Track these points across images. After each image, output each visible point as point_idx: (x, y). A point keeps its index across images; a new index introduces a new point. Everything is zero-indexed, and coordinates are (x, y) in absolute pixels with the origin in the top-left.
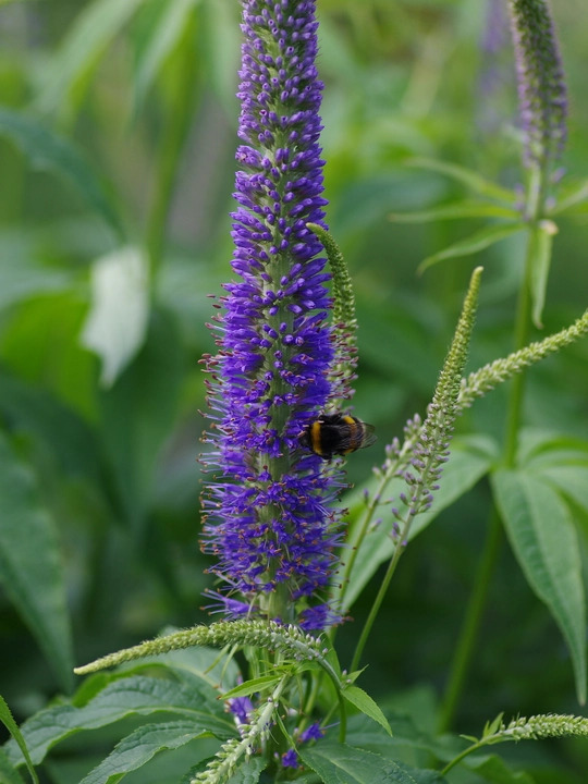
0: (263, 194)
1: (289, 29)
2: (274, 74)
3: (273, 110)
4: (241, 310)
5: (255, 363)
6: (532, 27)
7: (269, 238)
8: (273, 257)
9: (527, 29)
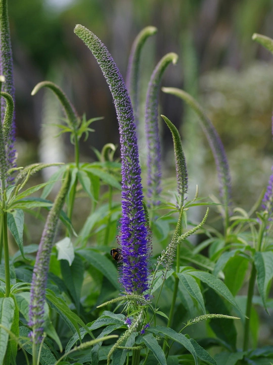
0: (129, 195)
1: (133, 156)
2: (130, 168)
3: (130, 176)
4: (126, 224)
5: (130, 235)
6: (180, 158)
7: (131, 206)
8: (133, 210)
9: (179, 159)
